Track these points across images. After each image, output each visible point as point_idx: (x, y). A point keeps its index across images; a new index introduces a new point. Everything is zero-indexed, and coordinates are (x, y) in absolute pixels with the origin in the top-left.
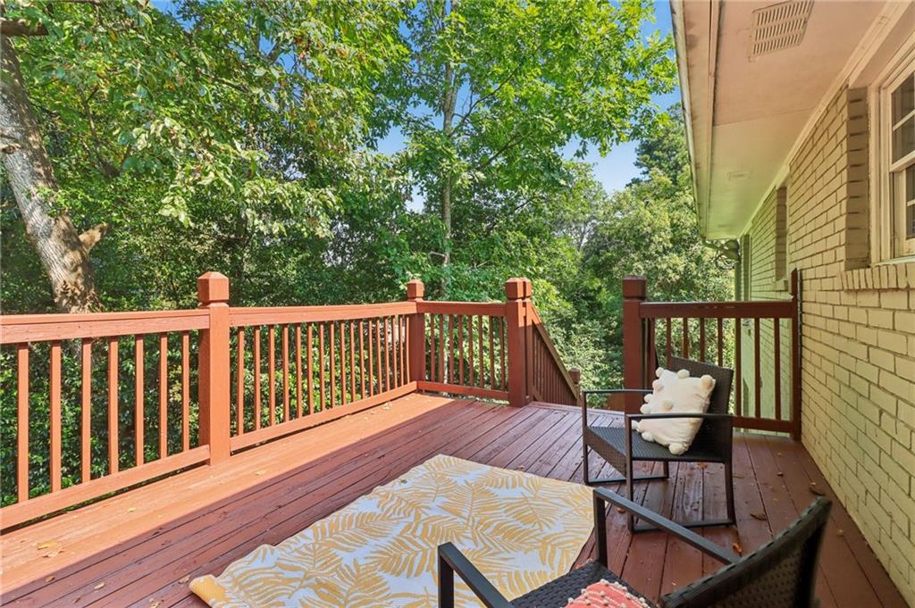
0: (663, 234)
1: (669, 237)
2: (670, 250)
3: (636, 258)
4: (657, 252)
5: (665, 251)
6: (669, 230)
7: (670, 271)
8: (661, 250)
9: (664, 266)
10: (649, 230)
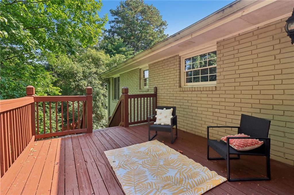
0: (80, 74)
1: (82, 75)
2: (82, 79)
3: (72, 81)
4: (79, 80)
5: (81, 79)
6: (82, 73)
7: (83, 86)
8: (80, 79)
9: (82, 84)
10: (76, 72)
